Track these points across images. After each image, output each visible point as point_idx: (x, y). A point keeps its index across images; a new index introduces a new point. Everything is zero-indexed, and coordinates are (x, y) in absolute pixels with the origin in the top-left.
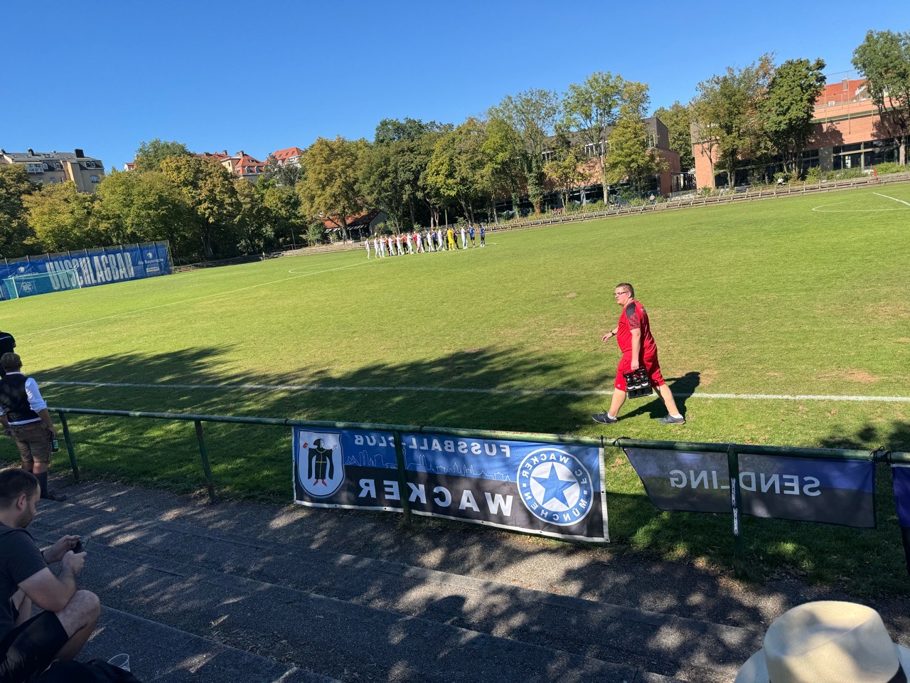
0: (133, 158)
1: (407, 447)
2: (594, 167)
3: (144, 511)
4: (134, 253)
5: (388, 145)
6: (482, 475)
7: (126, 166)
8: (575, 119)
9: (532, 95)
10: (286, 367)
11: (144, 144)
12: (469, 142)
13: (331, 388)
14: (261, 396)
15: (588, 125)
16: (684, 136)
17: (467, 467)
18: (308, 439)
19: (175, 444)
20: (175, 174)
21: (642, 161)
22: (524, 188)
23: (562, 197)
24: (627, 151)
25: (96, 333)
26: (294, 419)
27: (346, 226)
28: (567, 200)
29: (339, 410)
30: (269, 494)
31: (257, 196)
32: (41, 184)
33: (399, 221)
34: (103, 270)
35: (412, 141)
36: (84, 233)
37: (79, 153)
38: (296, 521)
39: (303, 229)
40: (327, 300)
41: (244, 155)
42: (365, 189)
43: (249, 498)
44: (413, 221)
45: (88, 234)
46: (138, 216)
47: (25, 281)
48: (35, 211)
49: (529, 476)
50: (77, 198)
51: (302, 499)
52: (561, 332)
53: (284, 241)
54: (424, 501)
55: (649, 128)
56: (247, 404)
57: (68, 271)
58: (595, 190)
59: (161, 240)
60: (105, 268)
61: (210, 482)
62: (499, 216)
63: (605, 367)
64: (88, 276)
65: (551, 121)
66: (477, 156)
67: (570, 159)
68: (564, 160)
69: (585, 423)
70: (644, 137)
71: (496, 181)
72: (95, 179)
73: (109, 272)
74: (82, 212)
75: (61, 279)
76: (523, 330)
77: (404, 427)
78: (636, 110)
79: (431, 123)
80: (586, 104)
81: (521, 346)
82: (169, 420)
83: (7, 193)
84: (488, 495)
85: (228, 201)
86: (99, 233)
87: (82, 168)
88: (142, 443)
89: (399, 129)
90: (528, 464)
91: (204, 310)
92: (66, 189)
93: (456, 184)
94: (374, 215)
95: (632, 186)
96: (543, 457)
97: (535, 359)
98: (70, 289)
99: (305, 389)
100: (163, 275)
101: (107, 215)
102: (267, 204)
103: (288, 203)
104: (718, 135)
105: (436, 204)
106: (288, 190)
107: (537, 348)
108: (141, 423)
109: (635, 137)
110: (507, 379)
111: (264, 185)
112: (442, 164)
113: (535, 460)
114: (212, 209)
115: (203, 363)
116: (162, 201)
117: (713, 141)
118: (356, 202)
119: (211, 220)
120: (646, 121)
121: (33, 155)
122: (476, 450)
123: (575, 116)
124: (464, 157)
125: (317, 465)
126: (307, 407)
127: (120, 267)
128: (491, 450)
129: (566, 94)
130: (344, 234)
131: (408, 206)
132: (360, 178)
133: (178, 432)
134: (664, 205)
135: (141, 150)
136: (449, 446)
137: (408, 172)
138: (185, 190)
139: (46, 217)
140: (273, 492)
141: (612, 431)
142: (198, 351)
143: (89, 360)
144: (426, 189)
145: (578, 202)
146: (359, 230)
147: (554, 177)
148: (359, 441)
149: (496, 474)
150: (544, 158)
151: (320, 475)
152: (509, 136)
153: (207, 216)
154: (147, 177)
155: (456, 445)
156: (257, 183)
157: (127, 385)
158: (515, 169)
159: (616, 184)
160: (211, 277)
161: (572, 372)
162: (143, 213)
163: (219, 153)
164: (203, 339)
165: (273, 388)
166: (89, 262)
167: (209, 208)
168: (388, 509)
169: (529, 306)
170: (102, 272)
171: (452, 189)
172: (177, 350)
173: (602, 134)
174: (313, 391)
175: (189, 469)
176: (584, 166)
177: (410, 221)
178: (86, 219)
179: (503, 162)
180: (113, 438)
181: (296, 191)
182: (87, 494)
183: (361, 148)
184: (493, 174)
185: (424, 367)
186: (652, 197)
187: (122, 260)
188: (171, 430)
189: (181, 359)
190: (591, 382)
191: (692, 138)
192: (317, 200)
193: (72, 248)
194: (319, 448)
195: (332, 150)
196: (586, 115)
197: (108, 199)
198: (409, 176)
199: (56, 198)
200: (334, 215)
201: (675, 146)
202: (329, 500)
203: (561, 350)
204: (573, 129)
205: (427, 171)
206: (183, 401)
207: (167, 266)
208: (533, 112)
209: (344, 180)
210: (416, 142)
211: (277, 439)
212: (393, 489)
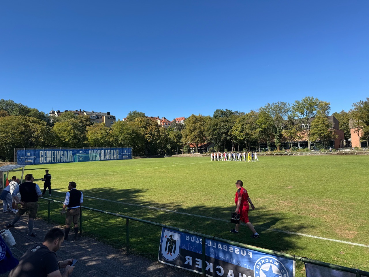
0: (126, 117)
1: (207, 245)
2: (304, 134)
3: (101, 253)
4: (120, 150)
5: (218, 119)
6: (239, 264)
7: (123, 119)
8: (296, 114)
9: (279, 104)
10: (166, 202)
11: (131, 112)
12: (251, 120)
13: (182, 213)
14: (154, 212)
15: (302, 117)
16: (346, 125)
17: (232, 259)
18: (168, 234)
19: (119, 227)
20: (140, 123)
21: (326, 133)
22: (273, 139)
23: (289, 144)
24: (319, 128)
25: (100, 178)
26: (164, 224)
27: (198, 147)
28: (292, 146)
29: (183, 223)
30: (150, 255)
31: (167, 134)
32: (94, 123)
33: (219, 147)
34: (108, 155)
35: (228, 118)
36: (104, 141)
37: (109, 113)
38: (158, 269)
39: (182, 147)
40: (186, 176)
41: (165, 119)
42: (207, 134)
43: (141, 255)
44: (225, 148)
45: (105, 142)
46: (124, 137)
47: (81, 156)
48: (89, 132)
49: (260, 268)
50: (104, 129)
51: (161, 260)
52: (284, 203)
53: (174, 151)
54: (212, 271)
55: (330, 120)
56: (148, 214)
57: (96, 154)
58: (304, 143)
59: (130, 146)
60: (109, 155)
61: (128, 245)
62: (261, 150)
63: (302, 222)
64: (102, 157)
65: (286, 114)
66: (253, 125)
67: (294, 130)
68: (291, 130)
69: (291, 247)
70: (328, 123)
71: (261, 135)
72: (112, 122)
73: (110, 156)
74: (105, 134)
75: (93, 157)
76: (267, 200)
77: (207, 236)
78: (324, 113)
79: (236, 111)
80: (302, 109)
81: (264, 207)
82: (118, 217)
83: (82, 125)
84: (240, 274)
85: (156, 134)
86: (109, 142)
87: (108, 118)
88: (107, 224)
89: (223, 113)
90: (259, 262)
91: (140, 174)
92: (101, 125)
93: (244, 135)
94: (209, 144)
95: (321, 143)
96: (267, 260)
97: (271, 214)
98: (95, 161)
99: (171, 212)
100: (129, 159)
101: (114, 135)
102: (170, 137)
103: (178, 137)
104: (362, 125)
105: (235, 142)
106: (178, 132)
107: (272, 209)
108: (108, 216)
109: (323, 123)
110: (257, 221)
111: (170, 130)
112: (239, 127)
113: (263, 261)
114: (150, 137)
115: (136, 195)
116: (133, 132)
117: (360, 127)
118: (203, 138)
119: (149, 141)
120: (329, 117)
121: (93, 113)
122: (237, 252)
123: (297, 113)
124: (248, 125)
125: (169, 246)
126: (171, 219)
127: (114, 155)
128: (244, 253)
129: (293, 104)
130: (197, 150)
131: (223, 142)
132: (206, 130)
133: (121, 222)
134: (336, 153)
135: (129, 114)
136: (225, 248)
137: (224, 129)
138: (142, 129)
139: (93, 134)
140: (151, 254)
141: (303, 253)
142: (135, 190)
143: (96, 188)
144: (231, 136)
145: (297, 148)
146: (202, 150)
147: (287, 136)
148: (188, 239)
149: (245, 265)
150: (282, 128)
151: (170, 251)
152: (267, 118)
153: (148, 139)
154: (130, 123)
155: (228, 248)
156: (168, 129)
157: (106, 200)
158: (269, 131)
159: (314, 142)
160: (145, 162)
161: (287, 222)
162: (126, 136)
163: (156, 117)
164: (138, 185)
165: (159, 209)
166: (104, 152)
167: (149, 136)
168: (196, 272)
169: (271, 189)
170: (107, 156)
171: (242, 137)
172: (127, 189)
173: (308, 121)
174: (174, 213)
175: (121, 238)
176: (300, 133)
177: (223, 148)
178: (106, 136)
179: (264, 128)
180: (97, 221)
181: (181, 133)
182: (83, 242)
183: (208, 119)
184: (260, 133)
185: (221, 210)
186: (330, 149)
187: (115, 152)
188: (118, 221)
189: (128, 192)
190: (295, 228)
191: (350, 126)
192: (188, 137)
193: (99, 146)
194: (171, 239)
195: (197, 119)
196: (302, 113)
197: (115, 130)
198: (225, 130)
199: (97, 128)
200: (194, 143)
201: (342, 128)
202: (173, 262)
203: (283, 211)
204: (296, 118)
205: (232, 129)
206: (125, 209)
207: (130, 156)
208: (279, 110)
209: (199, 130)
210: (229, 118)
211: (157, 232)
212: (199, 263)
